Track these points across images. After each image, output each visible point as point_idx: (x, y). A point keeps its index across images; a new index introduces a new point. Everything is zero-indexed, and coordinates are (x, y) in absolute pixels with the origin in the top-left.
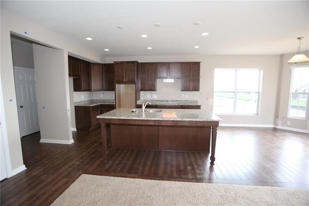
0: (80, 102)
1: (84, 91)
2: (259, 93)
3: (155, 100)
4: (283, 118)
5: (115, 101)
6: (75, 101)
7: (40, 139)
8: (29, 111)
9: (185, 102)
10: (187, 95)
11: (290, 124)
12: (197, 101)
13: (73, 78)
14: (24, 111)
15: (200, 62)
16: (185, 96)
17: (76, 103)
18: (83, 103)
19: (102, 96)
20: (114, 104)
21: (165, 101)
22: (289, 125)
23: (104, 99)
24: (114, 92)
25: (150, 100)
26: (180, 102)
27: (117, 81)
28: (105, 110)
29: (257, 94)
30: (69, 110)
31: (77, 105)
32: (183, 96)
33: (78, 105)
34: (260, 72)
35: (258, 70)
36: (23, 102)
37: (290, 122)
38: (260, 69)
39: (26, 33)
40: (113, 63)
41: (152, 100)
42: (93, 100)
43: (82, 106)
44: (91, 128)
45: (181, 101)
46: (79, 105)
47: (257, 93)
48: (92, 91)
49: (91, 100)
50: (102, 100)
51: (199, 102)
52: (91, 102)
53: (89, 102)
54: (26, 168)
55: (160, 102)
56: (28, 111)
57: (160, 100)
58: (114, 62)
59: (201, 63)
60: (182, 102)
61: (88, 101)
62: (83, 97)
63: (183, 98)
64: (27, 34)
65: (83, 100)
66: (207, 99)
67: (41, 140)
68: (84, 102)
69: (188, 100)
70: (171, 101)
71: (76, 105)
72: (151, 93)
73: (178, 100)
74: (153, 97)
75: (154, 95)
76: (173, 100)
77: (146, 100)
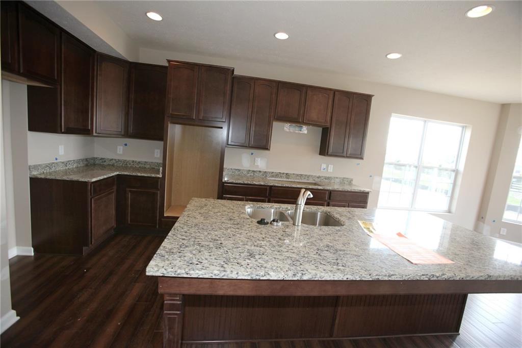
0: (49, 166)
1: (69, 131)
2: (456, 172)
3: (260, 171)
4: (494, 221)
5: (161, 168)
6: (31, 162)
9: (326, 180)
10: (332, 166)
11: (505, 234)
12: (352, 180)
13: (28, 86)
15: (373, 95)
17: (36, 167)
18: (61, 168)
19: (120, 150)
20: (160, 176)
21: (284, 175)
22: (503, 235)
23: (128, 159)
24: (162, 143)
25: (249, 170)
28: (130, 191)
29: (453, 174)
31: (39, 176)
32: (324, 166)
33: (43, 176)
34: (462, 133)
35: (461, 129)
37: (506, 230)
38: (463, 127)
41: (254, 171)
42: (94, 159)
43: (58, 178)
44: (87, 245)
46: (48, 177)
47: (454, 171)
48: (95, 134)
49: (86, 160)
50: (119, 161)
51: (354, 182)
52: (87, 165)
53: (82, 164)
55: (273, 176)
57: (272, 172)
59: (373, 98)
60: (319, 179)
61: (78, 161)
62: (61, 151)
63: (322, 170)
65: (62, 161)
66: (371, 176)
68: (65, 164)
69: (332, 176)
70: (298, 175)
71: (35, 173)
72: (252, 154)
73: (312, 176)
74: (256, 164)
75: (259, 159)
76: (301, 175)
77: (239, 170)
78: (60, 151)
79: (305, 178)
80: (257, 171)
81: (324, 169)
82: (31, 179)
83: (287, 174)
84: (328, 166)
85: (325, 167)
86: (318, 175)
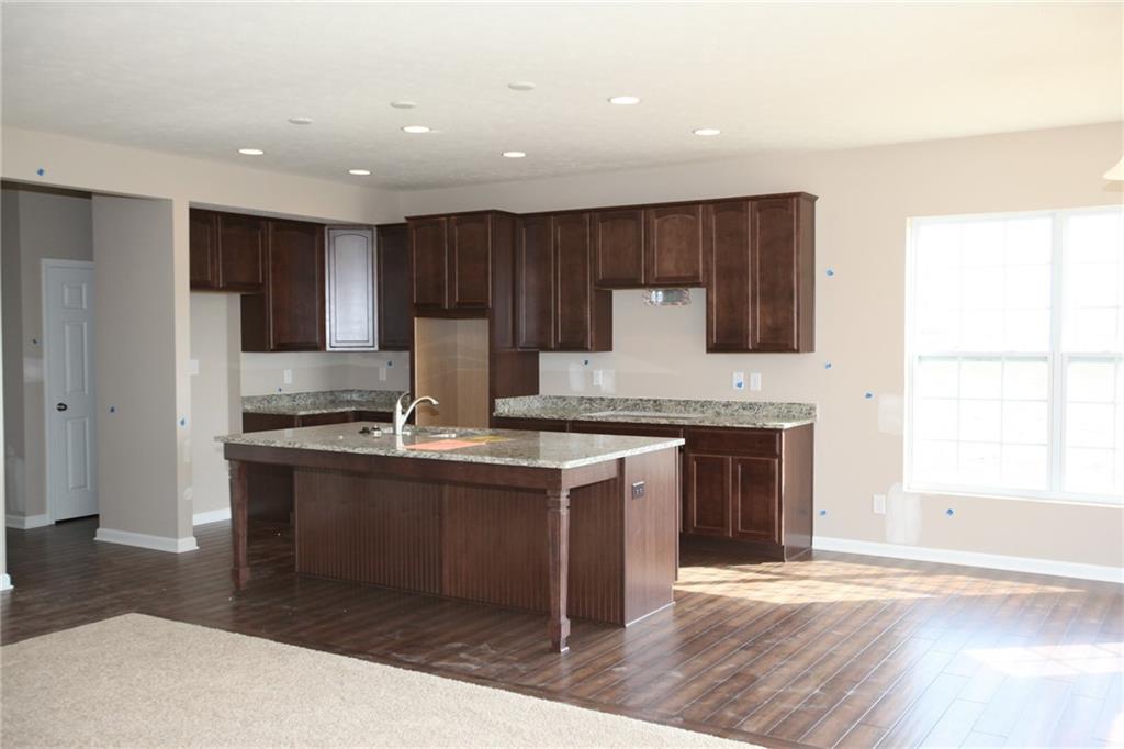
0: (268, 399)
1: (282, 347)
3: (602, 399)
6: (244, 393)
7: (98, 527)
8: (87, 423)
9: (746, 413)
10: (759, 376)
12: (812, 408)
13: (242, 296)
14: (69, 423)
15: (818, 196)
16: (748, 379)
17: (249, 399)
18: (287, 403)
19: (383, 374)
21: (651, 405)
23: (392, 389)
25: (583, 398)
26: (723, 410)
27: (416, 305)
30: (183, 423)
32: (738, 377)
36: (68, 390)
39: (41, 172)
40: (403, 221)
41: (590, 399)
42: (348, 391)
45: (727, 405)
48: (328, 349)
50: (381, 393)
54: (12, 587)
55: (627, 408)
56: (84, 423)
57: (627, 400)
58: (407, 218)
60: (729, 411)
63: (735, 387)
64: (44, 174)
65: (288, 393)
66: (869, 396)
67: (99, 531)
68: (293, 397)
69: (761, 400)
70: (678, 403)
71: (250, 408)
72: (586, 362)
73: (711, 402)
74: (595, 384)
75: (601, 372)
76: (687, 402)
77: (564, 399)
78: (286, 378)
79: (695, 410)
80: (596, 399)
81: (740, 385)
82: (244, 414)
83: (655, 401)
84: (749, 377)
85: (742, 380)
86: (724, 400)
